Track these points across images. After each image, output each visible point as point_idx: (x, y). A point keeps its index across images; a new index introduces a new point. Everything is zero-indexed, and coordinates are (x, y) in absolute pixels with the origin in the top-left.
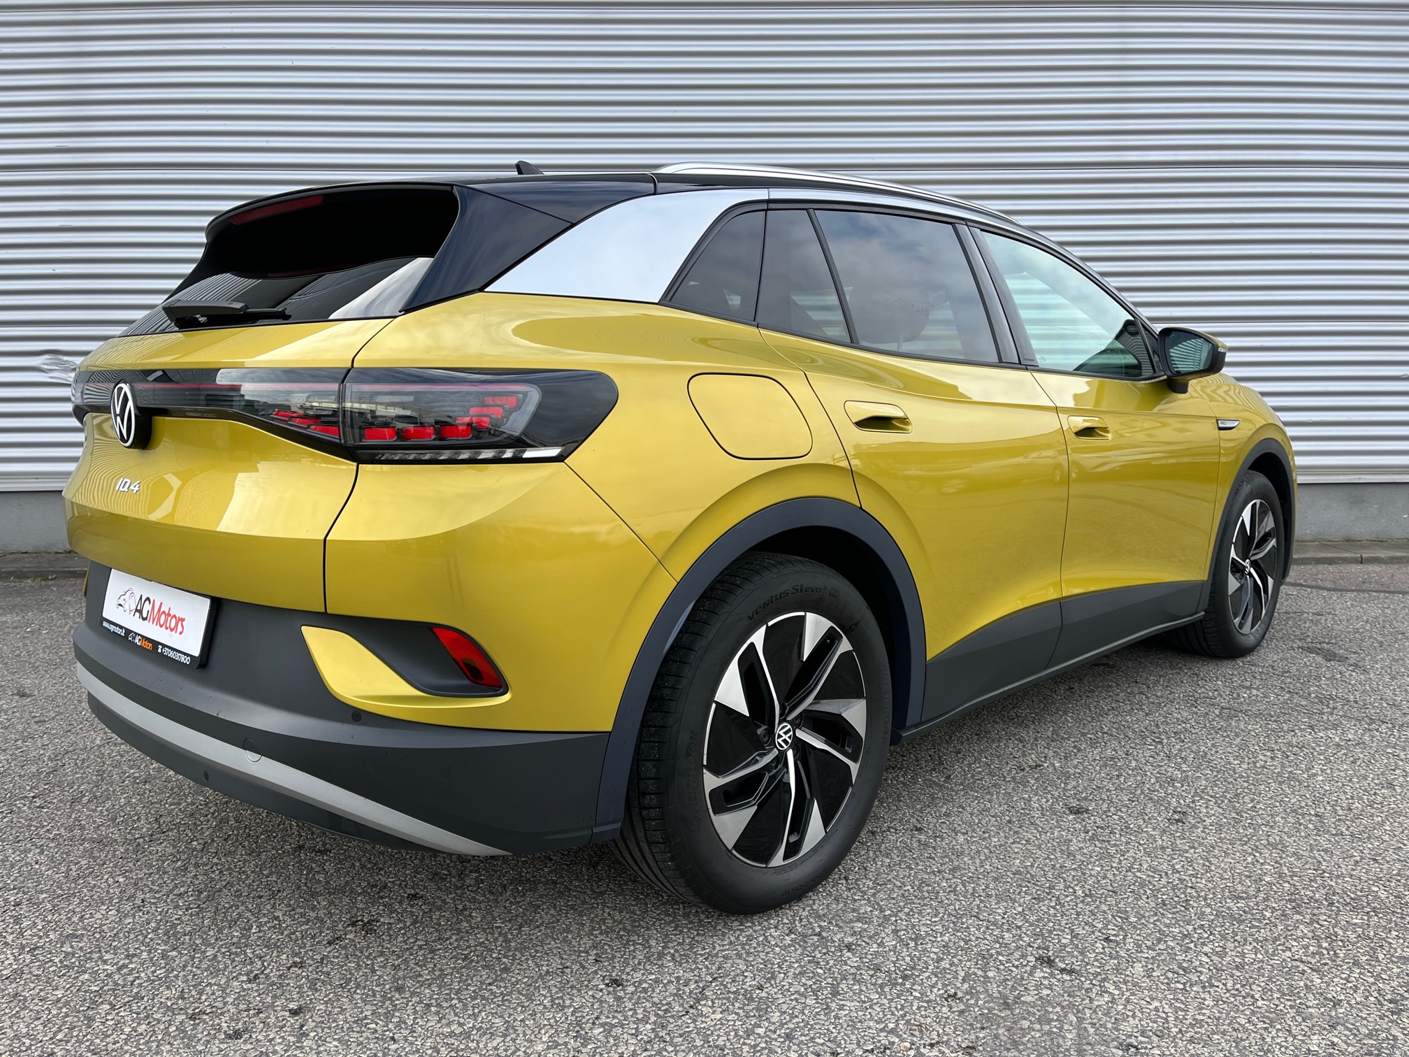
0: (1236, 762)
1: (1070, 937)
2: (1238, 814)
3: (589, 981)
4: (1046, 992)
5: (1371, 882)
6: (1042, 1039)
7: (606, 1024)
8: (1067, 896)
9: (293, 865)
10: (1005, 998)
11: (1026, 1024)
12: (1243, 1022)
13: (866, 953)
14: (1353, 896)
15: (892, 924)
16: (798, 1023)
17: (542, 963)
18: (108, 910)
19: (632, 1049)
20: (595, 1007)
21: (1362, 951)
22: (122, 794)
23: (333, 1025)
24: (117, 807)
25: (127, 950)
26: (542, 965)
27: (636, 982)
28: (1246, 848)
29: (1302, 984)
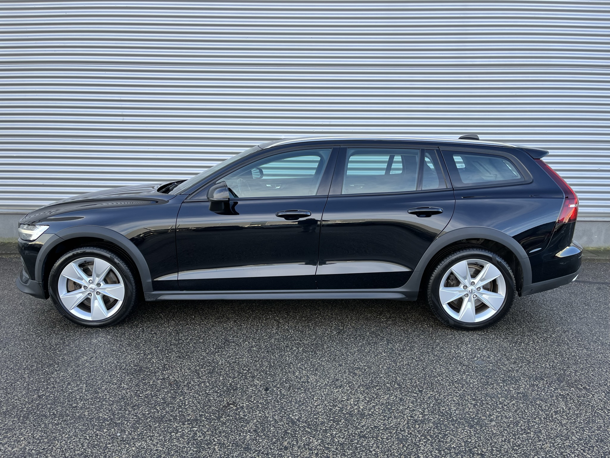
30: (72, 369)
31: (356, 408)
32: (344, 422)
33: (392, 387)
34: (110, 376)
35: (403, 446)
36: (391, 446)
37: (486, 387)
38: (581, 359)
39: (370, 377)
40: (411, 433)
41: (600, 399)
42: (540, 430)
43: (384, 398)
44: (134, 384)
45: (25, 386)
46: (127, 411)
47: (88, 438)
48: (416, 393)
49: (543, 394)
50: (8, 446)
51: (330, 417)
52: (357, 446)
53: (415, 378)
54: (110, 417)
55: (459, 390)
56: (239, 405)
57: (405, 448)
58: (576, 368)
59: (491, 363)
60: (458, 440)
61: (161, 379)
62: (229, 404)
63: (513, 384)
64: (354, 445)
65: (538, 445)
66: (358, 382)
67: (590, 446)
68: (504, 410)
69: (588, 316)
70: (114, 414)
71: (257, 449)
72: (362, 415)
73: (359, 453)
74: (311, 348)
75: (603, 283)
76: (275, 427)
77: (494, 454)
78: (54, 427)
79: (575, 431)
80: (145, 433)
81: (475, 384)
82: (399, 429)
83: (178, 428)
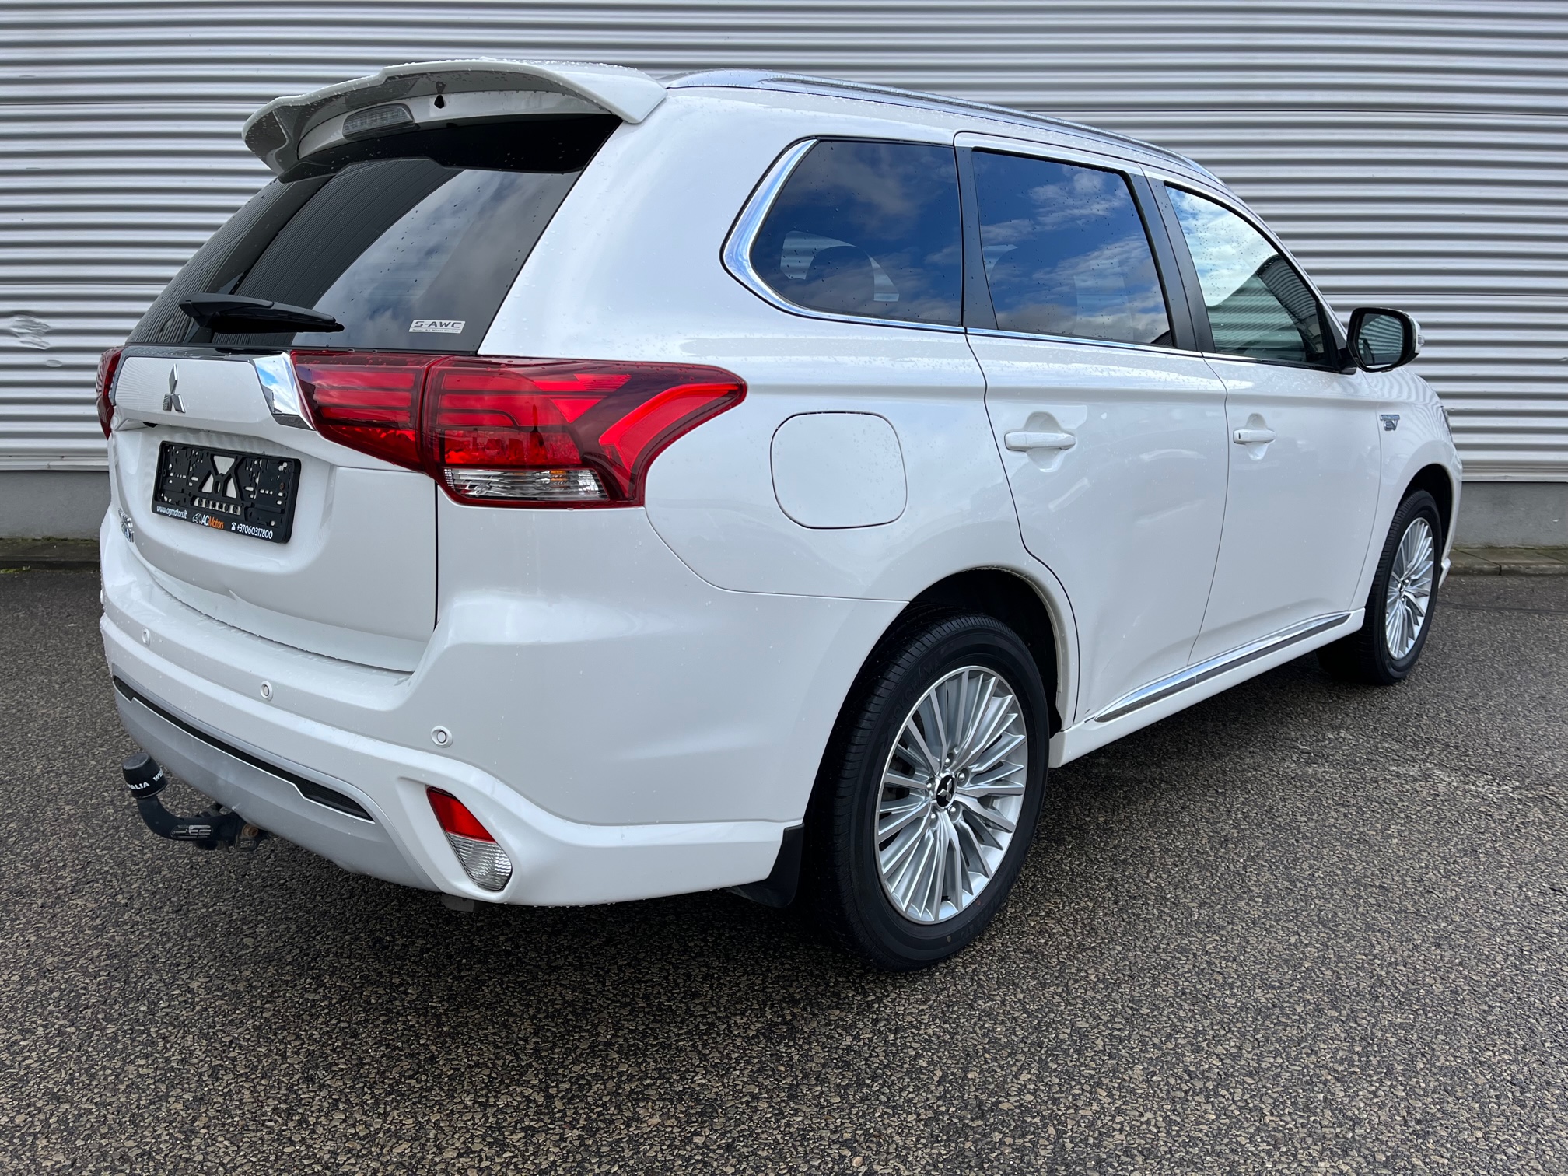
0: (1303, 819)
1: (1069, 1031)
2: (1291, 884)
3: (521, 1075)
4: (1029, 1097)
5: (1427, 973)
6: (1012, 1156)
7: (530, 1127)
8: (1076, 981)
9: (222, 926)
10: (981, 1104)
11: (997, 1136)
12: (1243, 1141)
13: (838, 1048)
14: (1402, 989)
15: (874, 1013)
16: (743, 1131)
17: (474, 1052)
18: (11, 974)
19: (552, 1159)
20: (521, 1107)
21: (1399, 1058)
22: (52, 835)
23: (228, 1121)
24: (43, 851)
25: (21, 1024)
26: (473, 1055)
27: (572, 1078)
28: (1290, 925)
29: (1321, 1096)
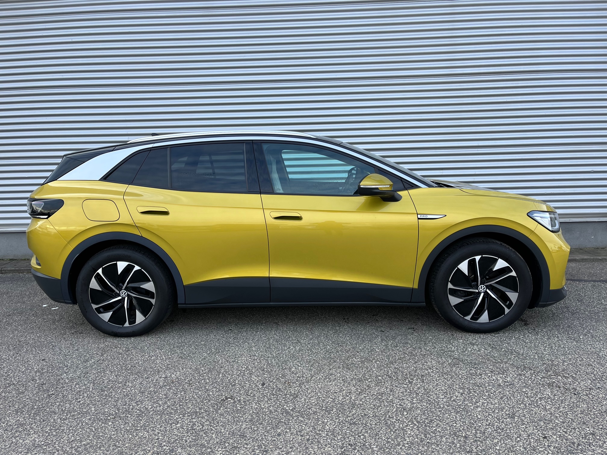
30: (80, 371)
31: (348, 399)
32: (335, 411)
33: (383, 379)
34: (116, 376)
35: (391, 430)
36: (379, 432)
37: (474, 377)
38: (570, 351)
39: (363, 371)
40: (399, 419)
41: (586, 386)
42: (525, 415)
43: (375, 389)
44: (138, 383)
45: (36, 386)
46: (131, 406)
47: (94, 430)
48: (405, 384)
49: (530, 382)
50: (20, 439)
51: (322, 407)
52: (347, 432)
53: (406, 371)
54: (115, 411)
55: (447, 381)
56: (237, 398)
57: (392, 433)
58: (564, 359)
59: (480, 356)
60: (443, 425)
61: (163, 378)
62: (227, 398)
63: (501, 374)
64: (343, 431)
65: (521, 428)
66: (351, 376)
67: (572, 429)
68: (490, 397)
69: (580, 311)
70: (118, 409)
71: (252, 436)
72: (353, 405)
73: (348, 438)
74: (307, 346)
75: (598, 281)
76: (269, 417)
77: (477, 436)
78: (63, 422)
79: (558, 415)
80: (148, 425)
81: (463, 375)
82: (388, 416)
83: (178, 419)
